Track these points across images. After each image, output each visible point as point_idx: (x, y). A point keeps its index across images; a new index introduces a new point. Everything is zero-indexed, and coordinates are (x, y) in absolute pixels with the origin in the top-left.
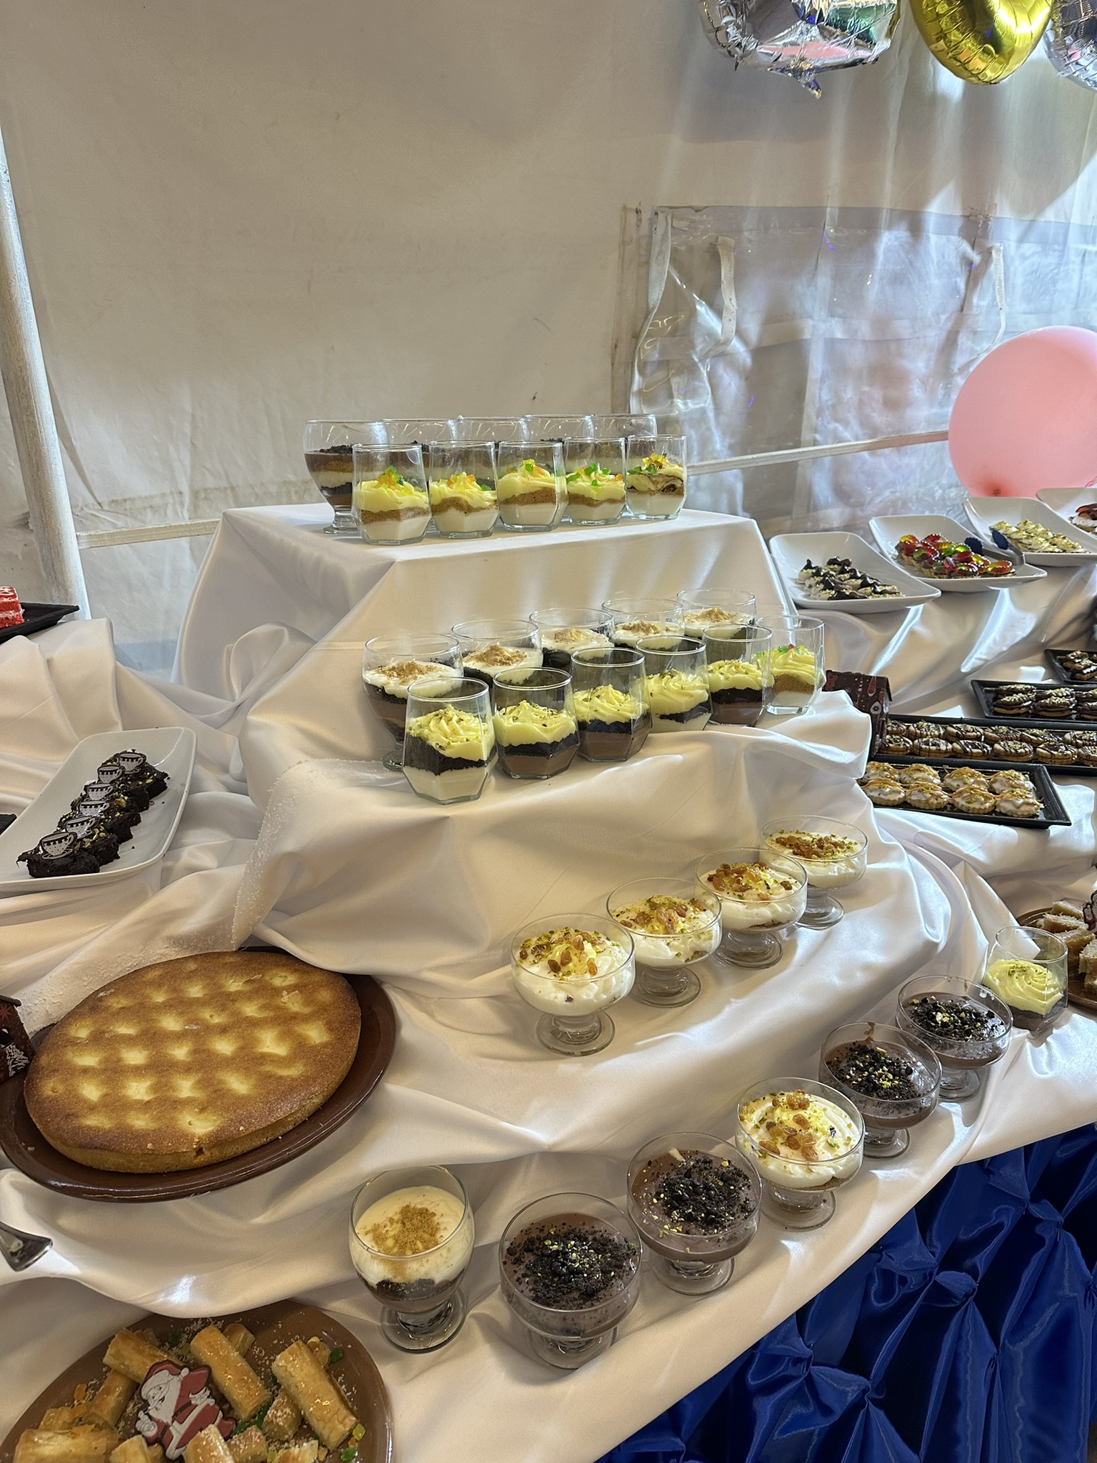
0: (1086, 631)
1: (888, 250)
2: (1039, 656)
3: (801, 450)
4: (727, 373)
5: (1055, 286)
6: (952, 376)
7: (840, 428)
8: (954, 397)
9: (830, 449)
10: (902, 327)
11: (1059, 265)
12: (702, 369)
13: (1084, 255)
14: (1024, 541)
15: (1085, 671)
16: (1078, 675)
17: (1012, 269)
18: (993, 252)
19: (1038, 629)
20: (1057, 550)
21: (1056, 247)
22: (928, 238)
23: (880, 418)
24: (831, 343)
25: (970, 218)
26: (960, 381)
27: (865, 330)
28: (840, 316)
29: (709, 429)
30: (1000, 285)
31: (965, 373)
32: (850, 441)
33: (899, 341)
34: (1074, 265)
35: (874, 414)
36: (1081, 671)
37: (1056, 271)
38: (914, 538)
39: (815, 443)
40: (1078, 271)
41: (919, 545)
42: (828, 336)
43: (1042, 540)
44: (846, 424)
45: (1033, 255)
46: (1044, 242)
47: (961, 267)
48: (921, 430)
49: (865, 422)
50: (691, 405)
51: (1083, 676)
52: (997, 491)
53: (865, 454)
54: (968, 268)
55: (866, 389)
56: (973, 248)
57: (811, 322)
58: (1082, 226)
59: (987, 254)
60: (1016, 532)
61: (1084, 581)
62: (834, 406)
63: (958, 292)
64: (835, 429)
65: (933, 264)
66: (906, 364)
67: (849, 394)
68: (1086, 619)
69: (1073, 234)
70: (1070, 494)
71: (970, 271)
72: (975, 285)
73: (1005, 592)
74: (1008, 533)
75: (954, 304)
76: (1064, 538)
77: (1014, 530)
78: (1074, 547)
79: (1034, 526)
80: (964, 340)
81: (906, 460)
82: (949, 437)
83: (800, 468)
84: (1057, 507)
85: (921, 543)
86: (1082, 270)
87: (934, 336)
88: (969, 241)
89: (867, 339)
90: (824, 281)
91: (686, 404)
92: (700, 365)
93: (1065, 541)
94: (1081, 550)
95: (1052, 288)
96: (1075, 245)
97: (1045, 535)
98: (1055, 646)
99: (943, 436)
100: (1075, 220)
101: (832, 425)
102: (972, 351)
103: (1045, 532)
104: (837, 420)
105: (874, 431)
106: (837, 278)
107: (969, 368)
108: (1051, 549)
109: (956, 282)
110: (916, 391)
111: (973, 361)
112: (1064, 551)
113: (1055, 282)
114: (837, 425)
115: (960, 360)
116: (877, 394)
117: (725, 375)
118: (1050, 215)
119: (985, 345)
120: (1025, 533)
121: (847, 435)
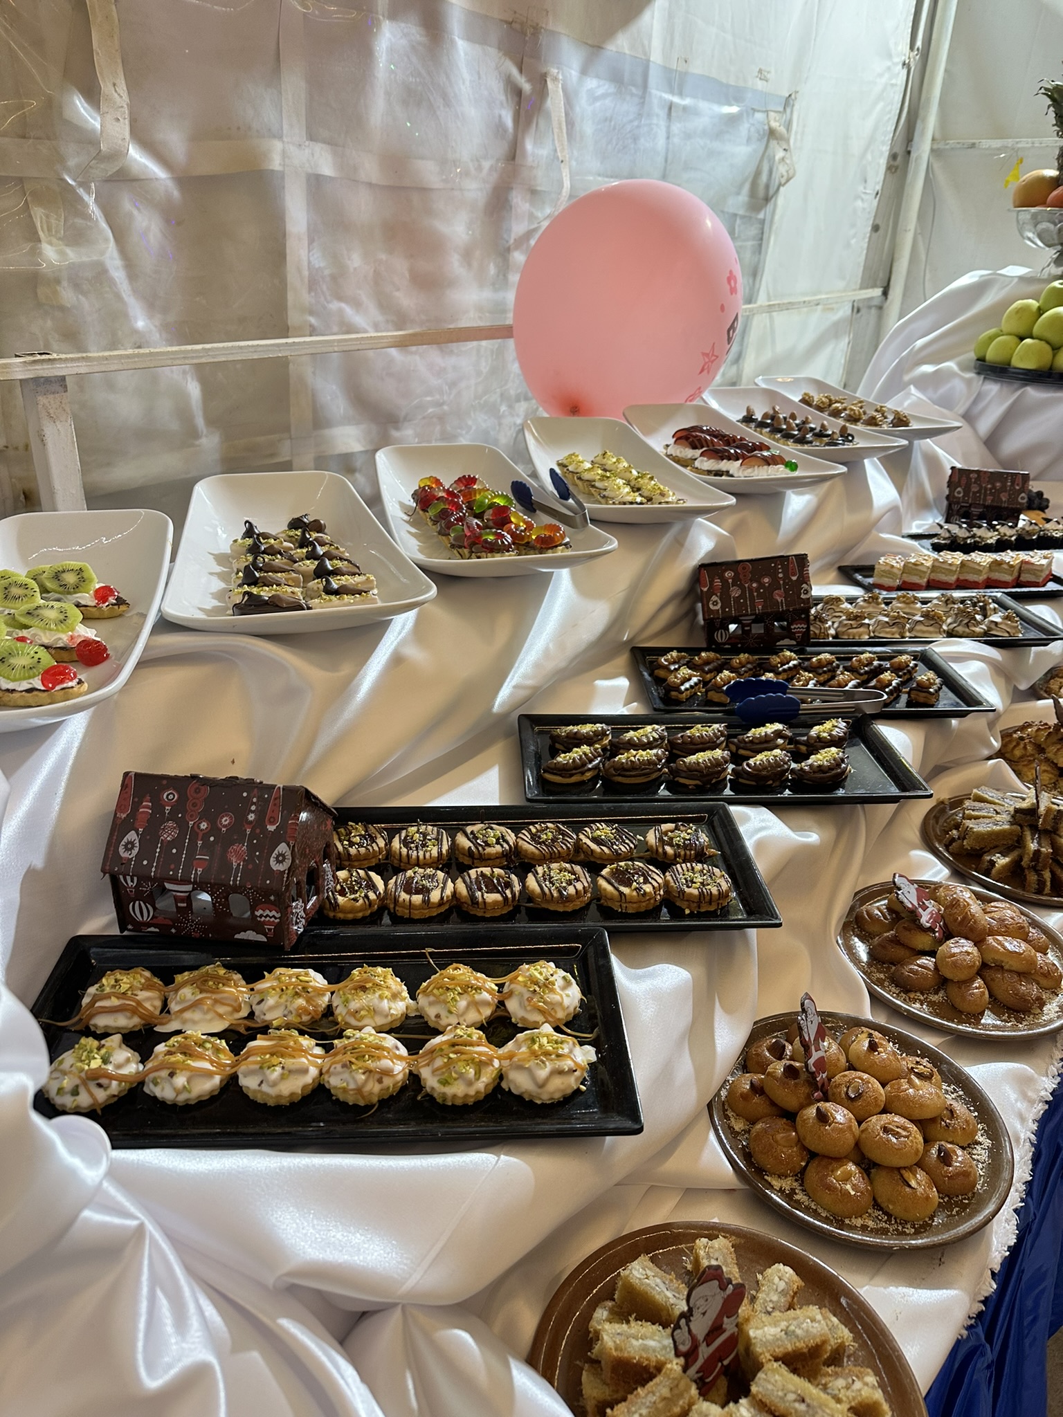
0: (686, 614)
1: (391, 50)
2: (623, 660)
3: (290, 340)
4: (139, 210)
5: (635, 143)
6: (508, 250)
7: (349, 311)
8: (514, 278)
9: (339, 341)
10: (429, 172)
11: (640, 116)
12: (86, 197)
13: (670, 108)
14: (597, 484)
15: (683, 688)
16: (674, 693)
17: (578, 109)
18: (549, 80)
19: (618, 620)
20: (639, 499)
21: (634, 90)
22: (453, 42)
23: (407, 300)
24: (316, 183)
25: (513, 25)
26: (519, 257)
27: (370, 169)
28: (324, 142)
29: (118, 297)
30: (560, 128)
31: (525, 246)
32: (366, 331)
33: (424, 190)
34: (660, 122)
35: (397, 294)
36: (677, 689)
37: (636, 123)
38: (438, 482)
39: (313, 331)
40: (664, 129)
41: (441, 494)
42: (310, 171)
43: (620, 482)
44: (357, 304)
45: (604, 96)
46: (617, 78)
47: (506, 96)
48: (469, 320)
49: (385, 304)
50: (72, 255)
51: (680, 696)
52: (574, 408)
53: (393, 352)
54: (516, 99)
55: (383, 256)
56: (521, 71)
57: (277, 146)
58: (665, 68)
59: (541, 82)
60: (589, 470)
61: (680, 543)
62: (334, 278)
63: (505, 131)
64: (341, 311)
65: (464, 83)
66: (441, 227)
67: (355, 261)
68: (684, 599)
69: (654, 77)
70: (665, 412)
71: (519, 103)
72: (528, 123)
73: (565, 574)
74: (579, 470)
75: (501, 149)
76: (652, 478)
77: (588, 465)
78: (662, 494)
79: (614, 460)
80: (519, 201)
81: (451, 361)
82: (514, 333)
83: (291, 366)
84: (649, 431)
85: (448, 491)
86: (668, 128)
87: (476, 190)
88: (512, 59)
89: (374, 181)
90: (294, 85)
91: (61, 253)
92: (81, 191)
93: (653, 482)
94: (673, 498)
95: (632, 146)
96: (659, 94)
97: (628, 474)
98: (643, 641)
99: (504, 332)
100: (656, 57)
101: (335, 305)
102: (532, 217)
103: (628, 470)
104: (340, 298)
105: (401, 320)
106: (316, 84)
107: (528, 240)
108: (629, 498)
109: (500, 116)
110: (455, 265)
111: (535, 230)
112: (650, 500)
113: (635, 139)
114: (343, 305)
115: (518, 228)
116: (400, 265)
117: (135, 212)
118: (621, 44)
119: (548, 211)
120: (600, 472)
121: (358, 319)
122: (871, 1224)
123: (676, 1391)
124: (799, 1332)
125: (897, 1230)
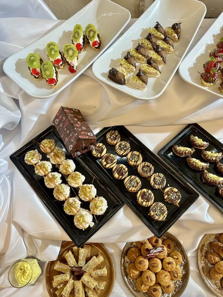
122: (131, 280)
123: (66, 270)
124: (89, 284)
125: (134, 286)
